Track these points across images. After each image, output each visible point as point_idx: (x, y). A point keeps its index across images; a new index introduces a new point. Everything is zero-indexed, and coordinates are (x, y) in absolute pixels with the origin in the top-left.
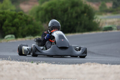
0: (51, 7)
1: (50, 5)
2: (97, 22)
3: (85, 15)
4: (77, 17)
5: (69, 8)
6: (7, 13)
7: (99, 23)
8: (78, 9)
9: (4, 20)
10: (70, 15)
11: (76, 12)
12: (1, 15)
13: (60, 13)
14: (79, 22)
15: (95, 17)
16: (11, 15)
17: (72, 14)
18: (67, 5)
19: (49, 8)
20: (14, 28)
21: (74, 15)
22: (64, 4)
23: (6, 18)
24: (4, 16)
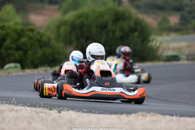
0: (81, 19)
1: (79, 17)
2: (155, 48)
3: (136, 34)
4: (122, 38)
5: (110, 23)
6: (8, 28)
7: (158, 48)
8: (125, 25)
9: (4, 40)
10: (111, 34)
11: (121, 30)
13: (94, 30)
15: (151, 38)
16: (15, 31)
17: (114, 32)
18: (106, 17)
19: (78, 22)
20: (21, 52)
21: (118, 34)
22: (101, 15)
23: (7, 35)
24: (4, 32)
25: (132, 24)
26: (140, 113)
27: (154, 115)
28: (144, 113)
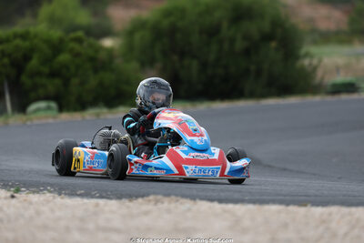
0: (172, 19)
1: (167, 13)
3: (273, 44)
4: (247, 52)
5: (225, 25)
6: (36, 36)
8: (253, 28)
9: (27, 58)
10: (226, 46)
12: (18, 42)
13: (195, 38)
14: (253, 68)
16: (48, 42)
17: (232, 41)
18: (218, 14)
19: (166, 23)
20: (58, 81)
21: (240, 45)
22: (209, 10)
23: (32, 50)
24: (27, 44)
25: (266, 26)
26: (151, 197)
27: (177, 201)
28: (160, 197)
